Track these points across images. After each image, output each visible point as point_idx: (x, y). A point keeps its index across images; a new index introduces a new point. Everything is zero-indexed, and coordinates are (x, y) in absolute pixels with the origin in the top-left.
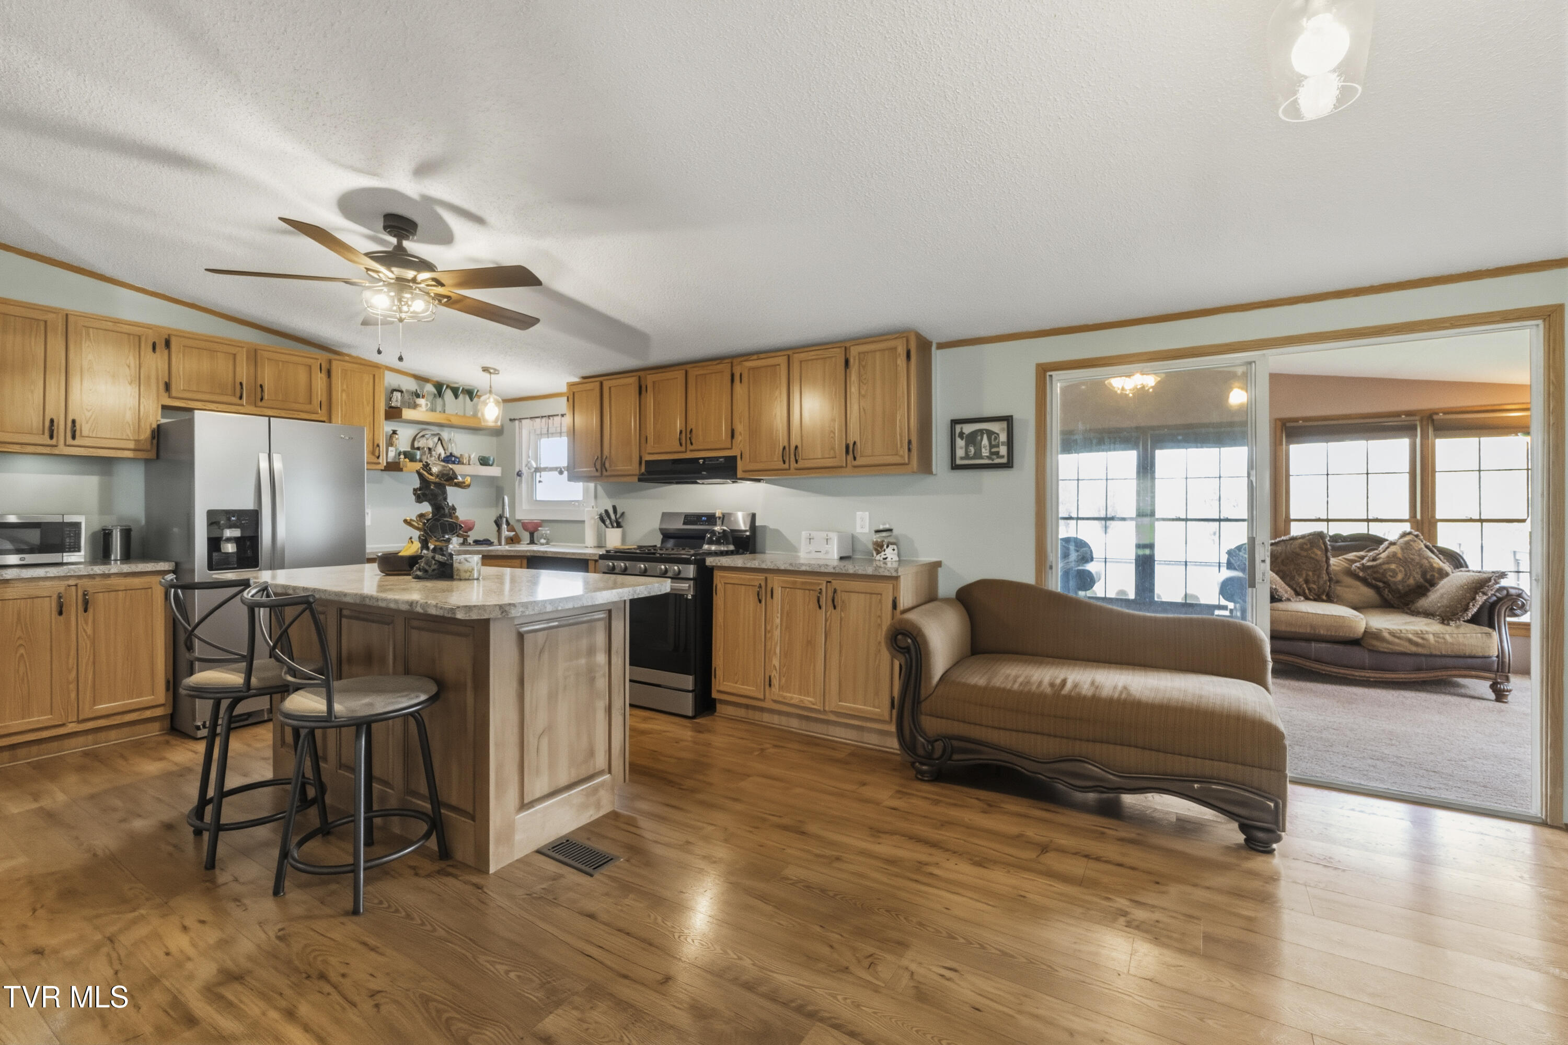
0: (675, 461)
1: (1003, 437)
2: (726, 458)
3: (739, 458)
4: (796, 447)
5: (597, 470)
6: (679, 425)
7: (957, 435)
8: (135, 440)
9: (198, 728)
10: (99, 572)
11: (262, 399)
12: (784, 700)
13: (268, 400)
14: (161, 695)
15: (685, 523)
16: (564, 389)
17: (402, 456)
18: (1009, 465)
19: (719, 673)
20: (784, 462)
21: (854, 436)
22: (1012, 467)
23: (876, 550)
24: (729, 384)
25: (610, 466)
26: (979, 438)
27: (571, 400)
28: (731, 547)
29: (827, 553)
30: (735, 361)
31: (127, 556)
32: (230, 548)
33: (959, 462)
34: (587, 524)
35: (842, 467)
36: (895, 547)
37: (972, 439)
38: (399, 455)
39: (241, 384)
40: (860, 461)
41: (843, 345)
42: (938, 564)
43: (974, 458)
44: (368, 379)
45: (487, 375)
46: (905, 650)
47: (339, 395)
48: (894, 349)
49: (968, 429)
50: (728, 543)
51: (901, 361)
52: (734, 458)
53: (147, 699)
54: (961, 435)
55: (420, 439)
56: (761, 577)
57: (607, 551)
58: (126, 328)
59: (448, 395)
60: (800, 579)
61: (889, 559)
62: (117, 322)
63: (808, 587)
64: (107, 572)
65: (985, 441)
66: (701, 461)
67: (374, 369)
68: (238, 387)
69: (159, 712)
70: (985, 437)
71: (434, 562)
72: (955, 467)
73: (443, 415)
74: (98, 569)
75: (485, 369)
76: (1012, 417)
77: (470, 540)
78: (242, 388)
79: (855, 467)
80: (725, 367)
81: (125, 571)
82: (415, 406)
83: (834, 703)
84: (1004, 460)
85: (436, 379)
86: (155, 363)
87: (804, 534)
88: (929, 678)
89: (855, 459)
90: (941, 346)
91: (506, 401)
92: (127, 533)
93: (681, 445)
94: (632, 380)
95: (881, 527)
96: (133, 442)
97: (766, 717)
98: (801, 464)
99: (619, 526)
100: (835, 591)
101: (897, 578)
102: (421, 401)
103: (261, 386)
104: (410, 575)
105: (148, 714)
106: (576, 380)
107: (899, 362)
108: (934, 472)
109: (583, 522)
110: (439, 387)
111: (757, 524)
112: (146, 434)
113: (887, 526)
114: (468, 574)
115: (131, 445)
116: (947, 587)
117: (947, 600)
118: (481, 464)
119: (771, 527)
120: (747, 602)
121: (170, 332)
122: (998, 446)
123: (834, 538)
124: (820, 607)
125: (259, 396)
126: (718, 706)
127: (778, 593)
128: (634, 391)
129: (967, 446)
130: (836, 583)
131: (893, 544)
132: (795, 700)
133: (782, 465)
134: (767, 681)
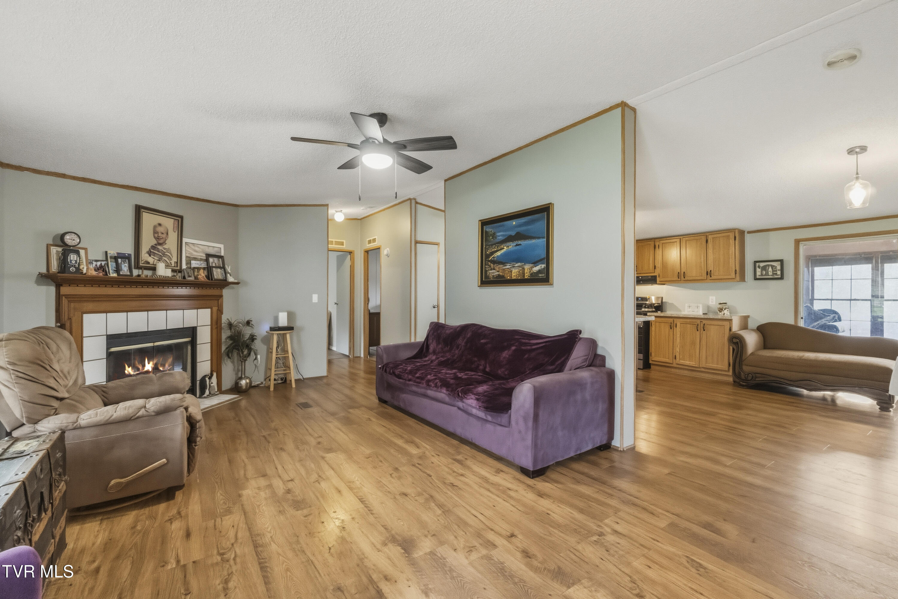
1: (779, 267)
2: (652, 276)
3: (658, 276)
4: (684, 272)
7: (757, 267)
12: (682, 364)
18: (782, 278)
19: (653, 354)
20: (679, 278)
21: (711, 268)
22: (783, 279)
23: (719, 311)
24: (653, 249)
26: (768, 268)
28: (654, 310)
29: (697, 312)
30: (656, 240)
33: (758, 277)
35: (705, 280)
36: (728, 310)
37: (764, 268)
40: (713, 277)
41: (705, 234)
42: (748, 316)
43: (765, 275)
46: (736, 344)
48: (728, 236)
49: (762, 264)
50: (652, 308)
51: (732, 241)
52: (655, 277)
54: (759, 267)
56: (671, 320)
60: (688, 320)
61: (726, 314)
63: (692, 323)
65: (770, 269)
66: (640, 277)
70: (770, 267)
72: (756, 279)
76: (783, 260)
79: (710, 279)
80: (652, 243)
83: (703, 364)
84: (780, 276)
87: (687, 305)
88: (746, 353)
89: (711, 277)
90: (749, 232)
95: (722, 302)
97: (673, 370)
98: (686, 279)
100: (704, 325)
101: (731, 320)
107: (731, 241)
108: (746, 280)
111: (663, 301)
113: (724, 302)
116: (753, 324)
117: (753, 330)
119: (670, 302)
120: (665, 329)
122: (776, 271)
123: (701, 306)
124: (698, 330)
126: (652, 366)
127: (678, 325)
129: (762, 271)
130: (704, 322)
131: (727, 308)
132: (687, 363)
133: (677, 279)
134: (674, 357)
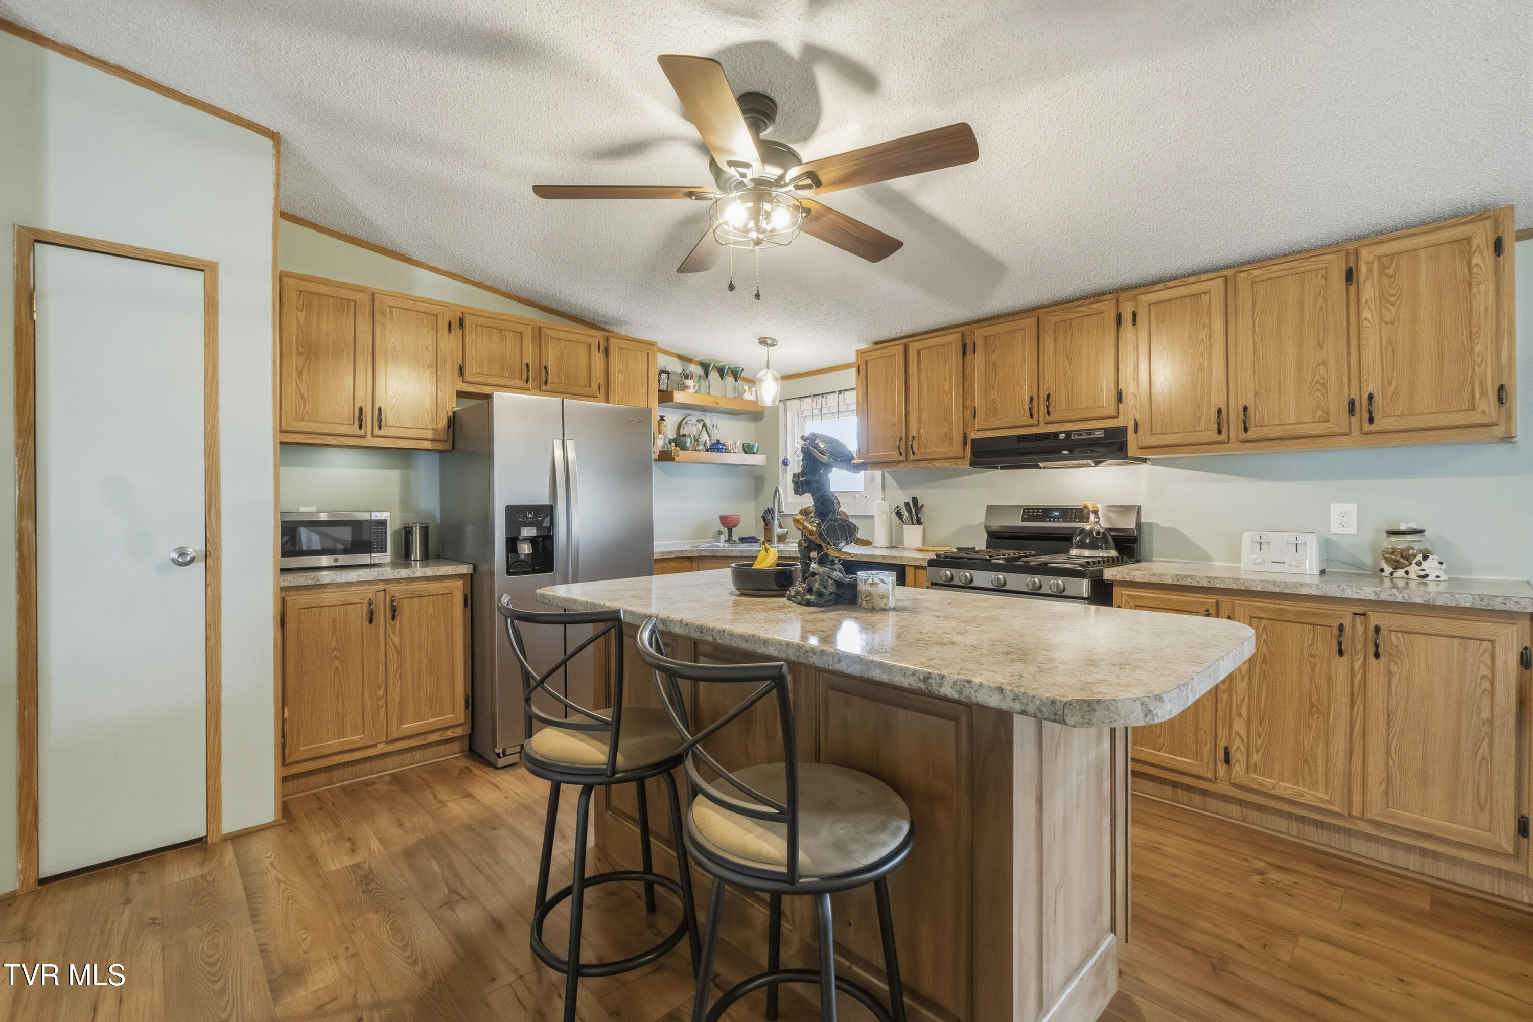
0: (1021, 438)
2: (1107, 430)
3: (1133, 430)
4: (1245, 409)
5: (901, 454)
6: (1026, 390)
8: (433, 429)
9: (498, 755)
10: (404, 576)
11: (546, 383)
12: (1259, 788)
13: (551, 383)
14: (460, 714)
15: (1023, 520)
16: (853, 358)
17: (673, 444)
20: (1219, 432)
24: (1112, 329)
25: (919, 449)
27: (863, 371)
28: (1115, 553)
29: (1298, 564)
30: (1123, 296)
31: (426, 557)
32: (525, 549)
34: (876, 520)
35: (1339, 434)
38: (670, 443)
39: (527, 365)
40: (1382, 423)
41: (1342, 247)
44: (642, 357)
45: (764, 349)
47: (617, 378)
48: (1463, 241)
50: (1109, 548)
52: (1121, 431)
53: (447, 718)
55: (685, 426)
56: (1208, 600)
57: (937, 556)
58: (423, 306)
59: (714, 375)
60: (1293, 608)
61: (1432, 577)
62: (416, 300)
63: (1311, 620)
64: (412, 576)
66: (1063, 436)
67: (648, 347)
68: (525, 369)
69: (460, 732)
71: (830, 582)
73: (708, 398)
74: (404, 573)
75: (763, 342)
77: (735, 537)
78: (528, 371)
79: (1363, 434)
81: (428, 574)
82: (684, 388)
83: (1371, 807)
85: (700, 358)
86: (450, 343)
87: (1249, 536)
89: (1370, 420)
91: (786, 378)
92: (425, 530)
93: (1031, 416)
94: (953, 338)
96: (431, 432)
97: (1214, 806)
99: (919, 522)
100: (1377, 630)
102: (690, 383)
103: (545, 368)
104: (783, 596)
105: (449, 734)
106: (864, 346)
107: (1477, 259)
109: (872, 517)
110: (706, 367)
111: (1143, 521)
112: (442, 424)
113: (1414, 525)
114: (885, 601)
115: (429, 434)
118: (745, 452)
119: (1163, 525)
121: (464, 310)
123: (1311, 542)
124: (1341, 652)
125: (544, 379)
128: (954, 351)
130: (1378, 617)
132: (1286, 788)
133: (1215, 437)
134: (1221, 754)
